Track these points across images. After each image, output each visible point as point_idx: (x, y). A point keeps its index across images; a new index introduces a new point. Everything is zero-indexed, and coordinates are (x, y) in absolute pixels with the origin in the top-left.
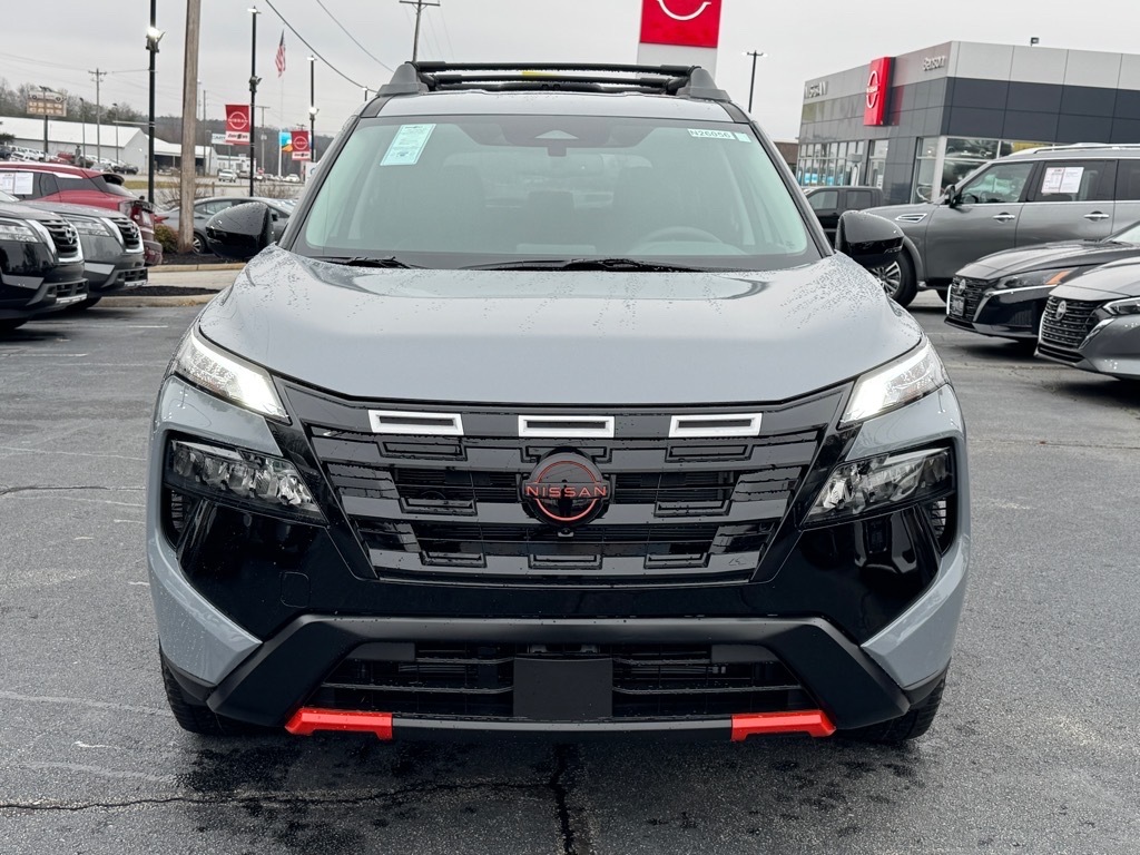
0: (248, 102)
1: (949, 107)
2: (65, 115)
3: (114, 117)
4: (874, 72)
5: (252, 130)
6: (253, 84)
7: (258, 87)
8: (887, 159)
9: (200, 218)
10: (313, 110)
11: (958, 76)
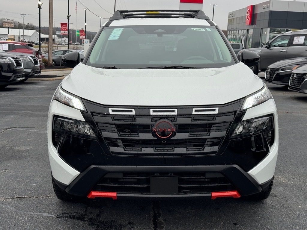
0: (67, 22)
1: (270, 19)
2: (14, 27)
3: (28, 27)
4: (249, 10)
5: (68, 30)
6: (68, 17)
7: (70, 18)
8: (253, 35)
9: (54, 56)
10: (86, 24)
11: (272, 10)
